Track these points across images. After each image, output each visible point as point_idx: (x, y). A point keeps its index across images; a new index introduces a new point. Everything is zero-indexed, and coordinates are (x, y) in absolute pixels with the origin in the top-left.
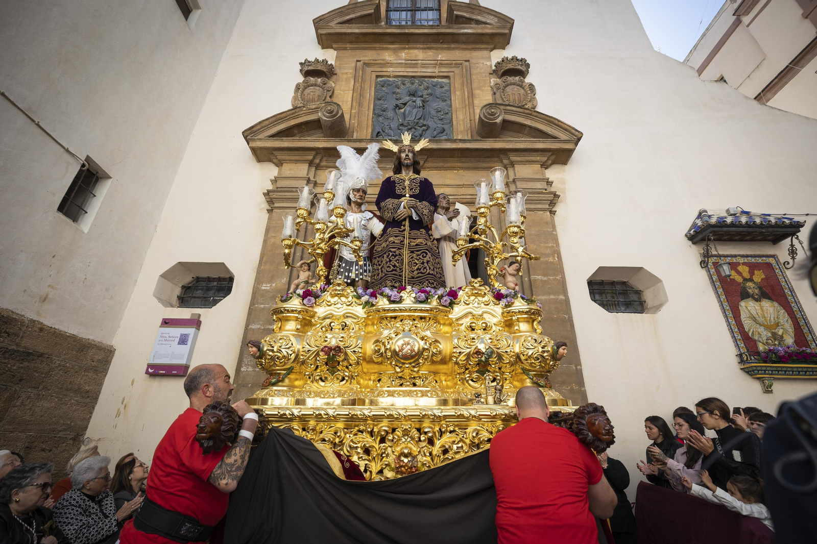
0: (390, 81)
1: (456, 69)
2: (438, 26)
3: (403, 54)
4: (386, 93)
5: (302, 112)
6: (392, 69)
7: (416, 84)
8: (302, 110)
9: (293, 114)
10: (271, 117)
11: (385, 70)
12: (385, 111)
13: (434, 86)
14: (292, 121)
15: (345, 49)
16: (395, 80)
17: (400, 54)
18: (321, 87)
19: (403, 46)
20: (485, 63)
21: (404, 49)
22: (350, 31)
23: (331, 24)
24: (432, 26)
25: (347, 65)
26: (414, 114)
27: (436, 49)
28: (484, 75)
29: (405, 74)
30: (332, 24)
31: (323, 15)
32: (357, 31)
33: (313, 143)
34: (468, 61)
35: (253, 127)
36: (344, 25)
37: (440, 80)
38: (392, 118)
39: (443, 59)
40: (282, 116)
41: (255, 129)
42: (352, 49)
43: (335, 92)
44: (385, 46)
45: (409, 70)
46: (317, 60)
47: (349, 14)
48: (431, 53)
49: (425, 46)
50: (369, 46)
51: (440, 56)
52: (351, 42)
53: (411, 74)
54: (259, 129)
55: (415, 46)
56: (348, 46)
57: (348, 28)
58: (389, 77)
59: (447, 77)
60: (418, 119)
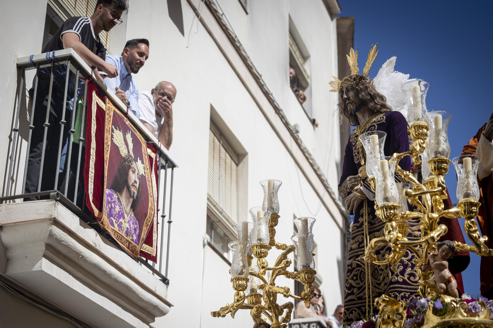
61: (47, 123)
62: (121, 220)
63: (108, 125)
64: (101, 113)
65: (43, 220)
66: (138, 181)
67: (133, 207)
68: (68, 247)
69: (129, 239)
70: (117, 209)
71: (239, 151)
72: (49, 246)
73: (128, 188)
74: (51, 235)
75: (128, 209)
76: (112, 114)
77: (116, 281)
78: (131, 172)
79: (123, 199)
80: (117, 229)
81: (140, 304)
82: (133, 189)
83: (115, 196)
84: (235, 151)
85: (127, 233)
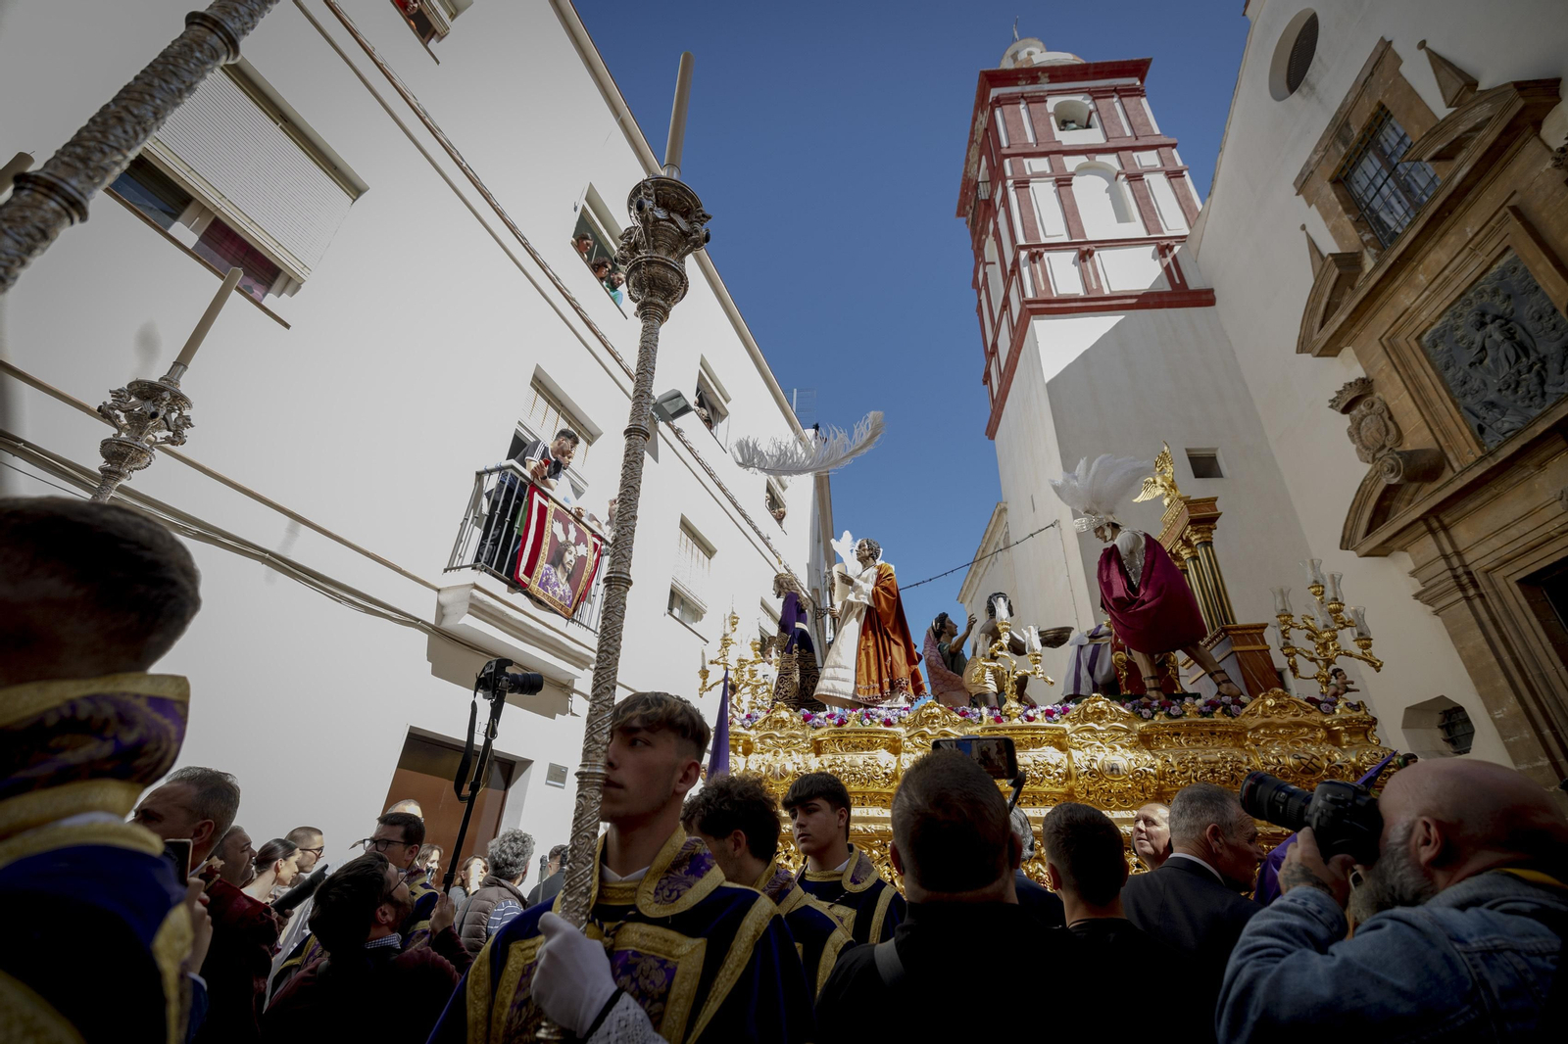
0: (1437, 330)
1: (1507, 225)
2: (1417, 214)
3: (1421, 277)
4: (1448, 351)
5: (1369, 487)
6: (1424, 313)
7: (1474, 301)
8: (1367, 485)
9: (1363, 495)
10: (1349, 515)
11: (1417, 322)
12: (1465, 383)
13: (1501, 279)
14: (1370, 501)
15: (1356, 336)
16: (1443, 323)
17: (1417, 281)
18: (1371, 414)
19: (1410, 268)
20: (1543, 170)
21: (1415, 268)
22: (1337, 325)
23: (1314, 339)
24: (1411, 223)
25: (1374, 358)
26: (1503, 359)
27: (1454, 223)
28: (1557, 194)
29: (1447, 303)
30: (1316, 337)
31: (1299, 337)
32: (1343, 318)
33: (1407, 516)
34: (1515, 192)
35: (1343, 537)
36: (1325, 326)
37: (1502, 262)
38: (1482, 387)
39: (1476, 229)
40: (1356, 504)
41: (1347, 537)
42: (1361, 330)
43: (1390, 406)
44: (1390, 291)
45: (1445, 294)
46: (1340, 392)
47: (1320, 302)
48: (1453, 239)
49: (1435, 239)
50: (1375, 308)
51: (1468, 230)
52: (1353, 326)
53: (1453, 297)
54: (1351, 534)
55: (1423, 253)
56: (1354, 331)
57: (1332, 324)
58: (1432, 324)
59: (1507, 249)
60: (1516, 362)
61: (498, 512)
62: (556, 588)
63: (549, 517)
64: (543, 510)
65: (467, 585)
66: (574, 561)
67: (568, 579)
68: (490, 606)
69: (563, 603)
70: (553, 580)
71: (711, 548)
72: (472, 606)
73: (563, 565)
74: (472, 596)
75: (564, 581)
76: (553, 510)
77: (544, 634)
78: (567, 554)
79: (559, 574)
80: (550, 594)
81: (572, 653)
82: (568, 566)
83: (553, 570)
84: (708, 549)
85: (560, 599)
